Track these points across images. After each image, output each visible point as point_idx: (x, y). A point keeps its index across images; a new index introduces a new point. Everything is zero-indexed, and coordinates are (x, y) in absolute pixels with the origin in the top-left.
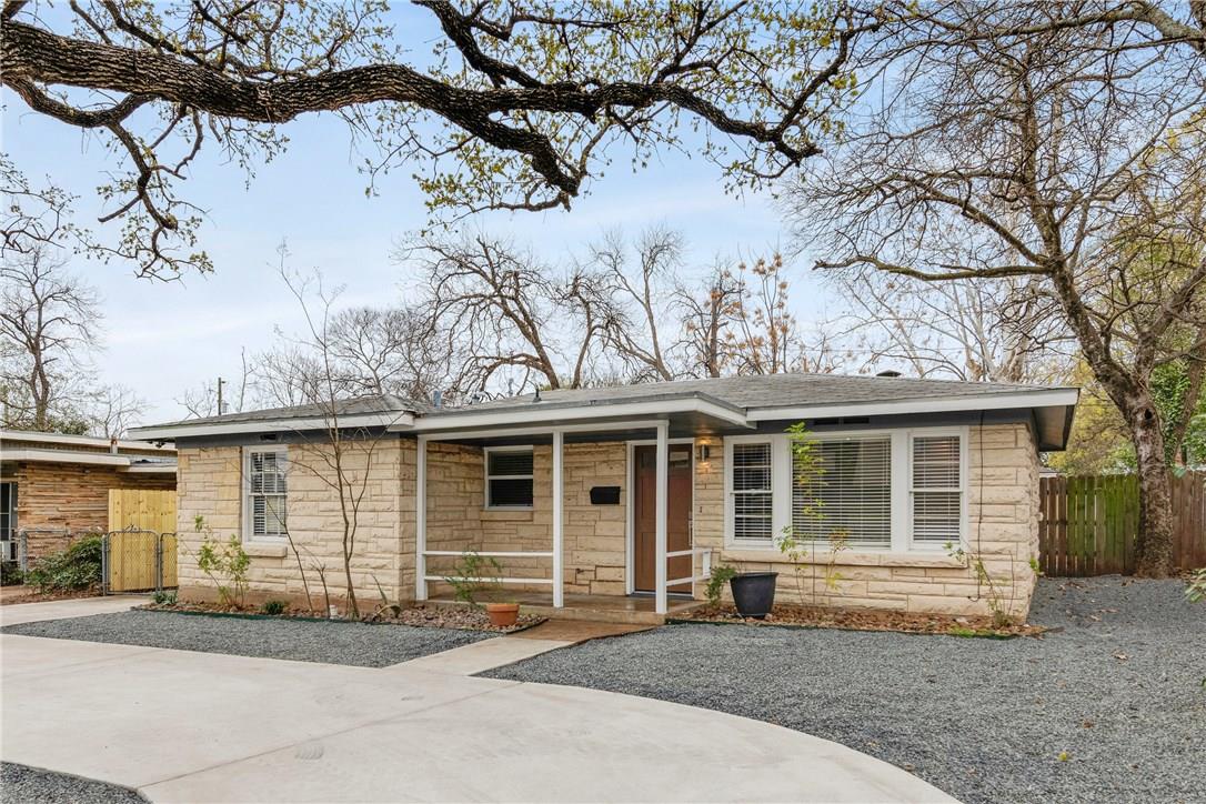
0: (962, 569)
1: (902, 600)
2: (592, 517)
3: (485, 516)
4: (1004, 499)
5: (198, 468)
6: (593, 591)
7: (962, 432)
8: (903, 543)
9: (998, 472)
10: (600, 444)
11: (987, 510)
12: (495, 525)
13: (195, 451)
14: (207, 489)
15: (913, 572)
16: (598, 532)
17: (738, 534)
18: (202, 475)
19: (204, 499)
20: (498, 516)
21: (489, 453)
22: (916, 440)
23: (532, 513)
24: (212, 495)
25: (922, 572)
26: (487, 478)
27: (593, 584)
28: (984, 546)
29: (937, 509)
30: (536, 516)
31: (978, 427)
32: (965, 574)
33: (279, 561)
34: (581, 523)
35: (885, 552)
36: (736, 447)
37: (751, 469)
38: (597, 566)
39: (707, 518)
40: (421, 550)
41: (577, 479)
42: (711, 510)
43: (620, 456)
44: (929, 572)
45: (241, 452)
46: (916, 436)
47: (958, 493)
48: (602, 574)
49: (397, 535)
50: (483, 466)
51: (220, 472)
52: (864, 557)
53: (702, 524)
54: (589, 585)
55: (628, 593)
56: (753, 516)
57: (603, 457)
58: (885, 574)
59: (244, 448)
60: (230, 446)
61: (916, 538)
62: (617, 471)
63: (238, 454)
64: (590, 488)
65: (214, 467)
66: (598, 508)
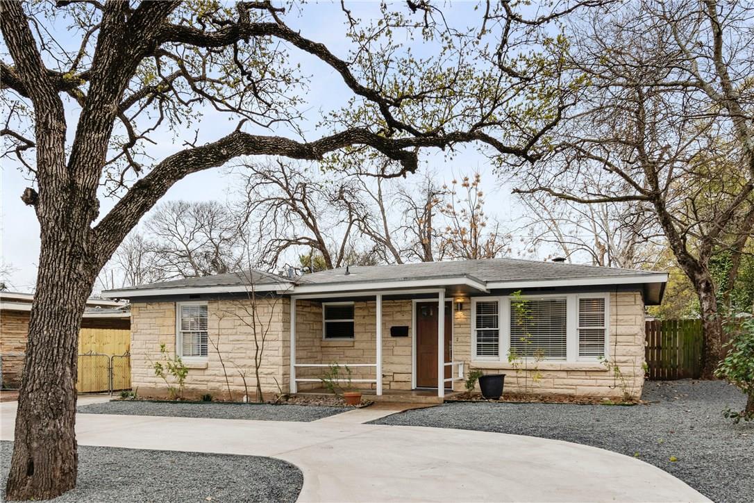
0: (606, 371)
1: (573, 389)
2: (391, 344)
3: (324, 344)
4: (629, 333)
5: (146, 315)
6: (392, 387)
7: (606, 296)
8: (573, 357)
9: (626, 317)
10: (396, 301)
11: (619, 338)
12: (330, 349)
13: (144, 305)
14: (152, 328)
15: (579, 373)
16: (395, 353)
17: (479, 354)
18: (149, 320)
19: (150, 334)
20: (331, 344)
21: (326, 306)
22: (581, 300)
23: (354, 342)
24: (156, 332)
25: (584, 373)
26: (324, 321)
27: (392, 384)
28: (618, 358)
29: (593, 338)
30: (356, 343)
31: (615, 293)
32: (608, 374)
33: (202, 371)
34: (384, 348)
35: (563, 363)
36: (477, 303)
37: (487, 316)
38: (394, 373)
39: (461, 344)
40: (293, 364)
42: (464, 340)
43: (408, 308)
44: (588, 374)
45: (175, 305)
46: (582, 298)
47: (604, 330)
48: (397, 377)
49: (281, 354)
50: (321, 314)
51: (162, 317)
52: (552, 365)
53: (458, 347)
54: (390, 384)
55: (413, 388)
56: (488, 343)
57: (398, 309)
58: (564, 375)
59: (177, 303)
60: (167, 302)
61: (581, 354)
62: (406, 317)
63: (174, 307)
64: (390, 327)
65: (157, 315)
66: (394, 339)
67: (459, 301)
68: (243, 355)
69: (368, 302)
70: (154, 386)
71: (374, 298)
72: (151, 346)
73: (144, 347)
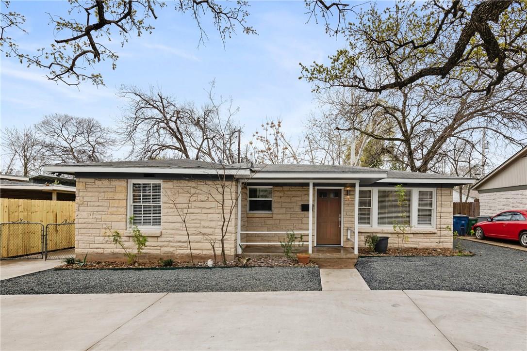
2: (301, 216)
4: (447, 211)
5: (95, 189)
7: (433, 190)
8: (415, 225)
9: (446, 203)
10: (304, 187)
11: (442, 215)
12: (254, 219)
13: (93, 180)
14: (101, 201)
15: (420, 235)
16: (304, 222)
17: (360, 223)
18: (98, 193)
19: (98, 206)
20: (256, 215)
21: (250, 189)
22: (420, 192)
23: (273, 214)
24: (105, 204)
25: (423, 235)
26: (248, 199)
28: (442, 226)
29: (425, 215)
30: (274, 215)
31: (440, 189)
32: (436, 235)
33: (156, 238)
34: (296, 218)
35: (410, 229)
40: (239, 232)
41: (294, 201)
44: (426, 235)
45: (127, 182)
46: (420, 190)
47: (431, 209)
50: (247, 193)
51: (111, 192)
55: (315, 246)
56: (365, 218)
57: (306, 193)
58: (411, 236)
59: (129, 180)
60: (118, 179)
61: (418, 224)
63: (126, 184)
64: (301, 204)
65: (107, 189)
66: (303, 212)
67: (348, 189)
68: (198, 225)
69: (284, 187)
70: (102, 252)
71: (308, 185)
72: (100, 217)
73: (91, 217)
